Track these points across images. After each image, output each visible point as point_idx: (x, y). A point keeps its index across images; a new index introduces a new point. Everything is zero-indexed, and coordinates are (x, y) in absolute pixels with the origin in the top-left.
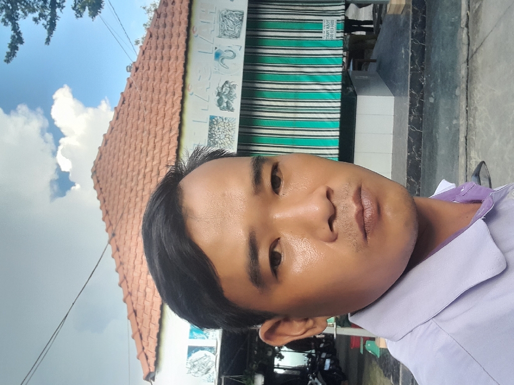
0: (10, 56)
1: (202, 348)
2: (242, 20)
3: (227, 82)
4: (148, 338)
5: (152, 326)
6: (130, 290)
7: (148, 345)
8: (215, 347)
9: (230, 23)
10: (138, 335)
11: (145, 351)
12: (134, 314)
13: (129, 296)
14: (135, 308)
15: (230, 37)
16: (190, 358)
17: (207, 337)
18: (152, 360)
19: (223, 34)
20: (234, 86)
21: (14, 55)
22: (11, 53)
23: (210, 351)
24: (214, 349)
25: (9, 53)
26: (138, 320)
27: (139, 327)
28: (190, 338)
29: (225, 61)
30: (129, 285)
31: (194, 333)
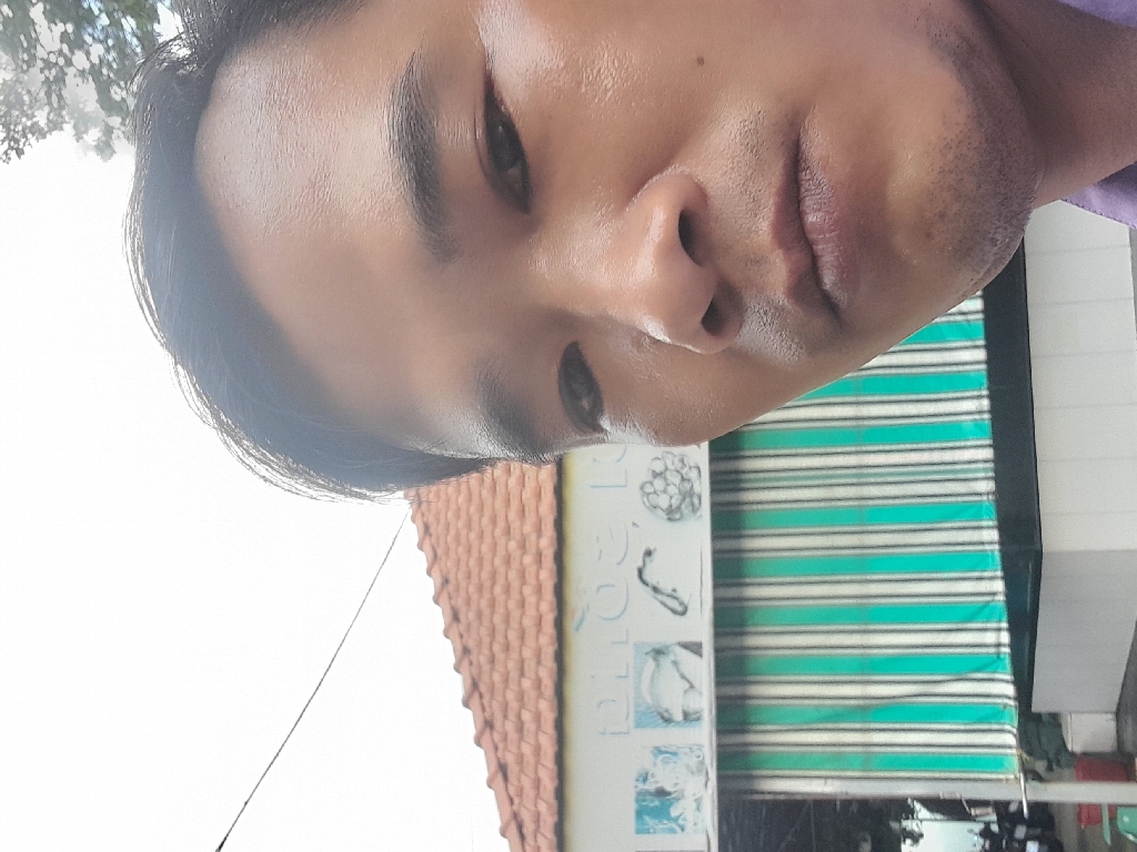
4: (535, 837)
5: (543, 807)
6: (487, 714)
10: (513, 828)
12: (500, 777)
13: (488, 730)
14: (502, 761)
17: (683, 828)
26: (512, 792)
27: (515, 807)
28: (638, 832)
30: (486, 701)
31: (647, 818)
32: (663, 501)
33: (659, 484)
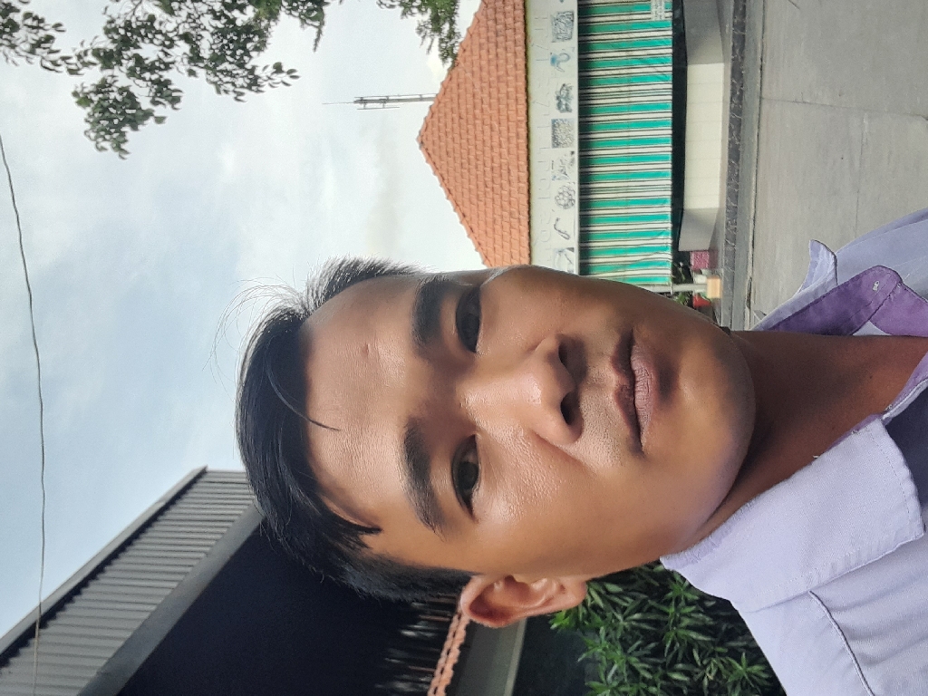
2: (573, 21)
3: (564, 85)
9: (562, 26)
15: (564, 39)
19: (557, 37)
20: (571, 88)
29: (562, 65)
32: (563, 202)
33: (561, 196)
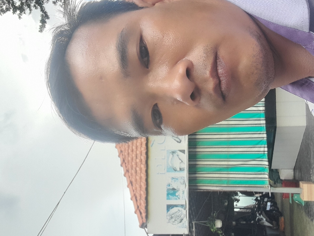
0: (42, 28)
1: (176, 206)
4: (140, 200)
5: (142, 193)
6: (127, 168)
7: (141, 205)
8: (185, 205)
10: (134, 198)
11: (139, 208)
12: (130, 185)
13: (127, 172)
14: (131, 180)
16: (169, 212)
17: (179, 198)
18: (144, 215)
21: (44, 27)
22: (42, 26)
23: (182, 208)
24: (184, 206)
25: (41, 26)
26: (134, 189)
27: (135, 193)
28: (167, 199)
30: (127, 165)
31: (170, 196)
